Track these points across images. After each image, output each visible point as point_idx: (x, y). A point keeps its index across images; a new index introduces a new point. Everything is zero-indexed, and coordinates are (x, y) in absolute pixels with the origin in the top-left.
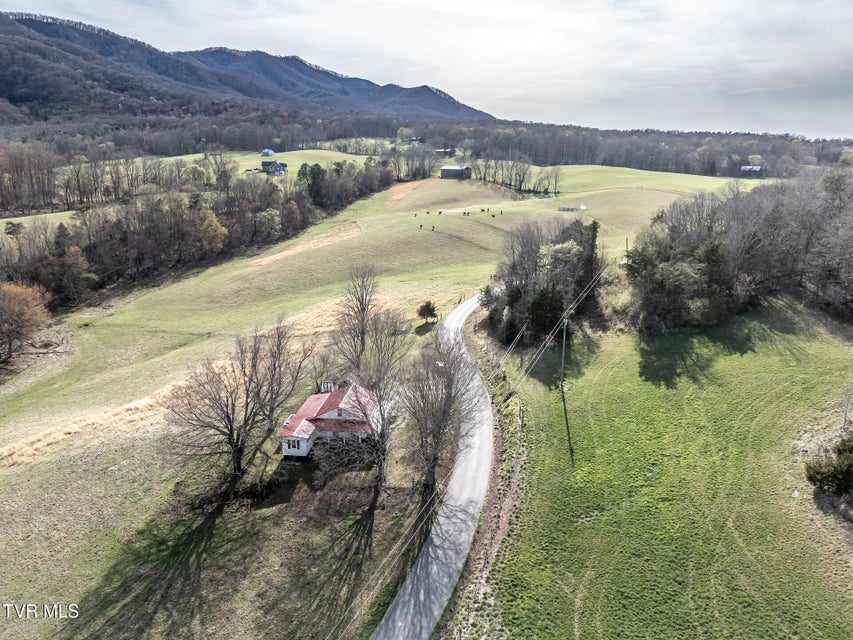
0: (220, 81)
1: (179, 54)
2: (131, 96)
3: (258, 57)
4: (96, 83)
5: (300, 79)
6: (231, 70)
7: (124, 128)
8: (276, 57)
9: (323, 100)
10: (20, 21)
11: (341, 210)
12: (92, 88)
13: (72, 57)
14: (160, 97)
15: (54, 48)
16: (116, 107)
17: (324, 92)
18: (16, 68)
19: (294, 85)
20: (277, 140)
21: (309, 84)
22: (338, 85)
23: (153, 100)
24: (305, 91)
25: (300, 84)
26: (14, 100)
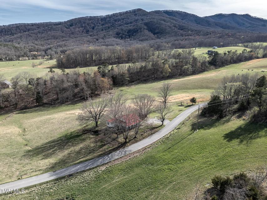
0: (216, 25)
1: (206, 17)
2: (184, 31)
3: (233, 15)
4: (175, 28)
5: (247, 22)
6: (222, 21)
7: (177, 40)
8: (240, 15)
9: (253, 29)
10: (164, 12)
11: (222, 67)
12: (174, 29)
13: (172, 21)
14: (192, 31)
15: (168, 19)
16: (178, 35)
17: (255, 26)
18: (157, 25)
19: (244, 24)
20: (222, 43)
21: (250, 23)
22: (263, 23)
23: (190, 32)
24: (248, 26)
25: (246, 24)
26: (154, 34)
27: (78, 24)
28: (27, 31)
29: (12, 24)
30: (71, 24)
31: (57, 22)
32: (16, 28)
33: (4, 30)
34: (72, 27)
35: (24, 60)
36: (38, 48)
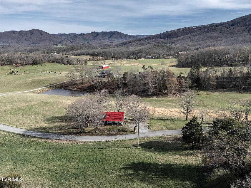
27: (241, 23)
28: (189, 33)
29: (180, 29)
30: (234, 23)
31: (219, 23)
32: (181, 32)
33: (172, 34)
34: (233, 27)
35: (168, 58)
36: (188, 48)
